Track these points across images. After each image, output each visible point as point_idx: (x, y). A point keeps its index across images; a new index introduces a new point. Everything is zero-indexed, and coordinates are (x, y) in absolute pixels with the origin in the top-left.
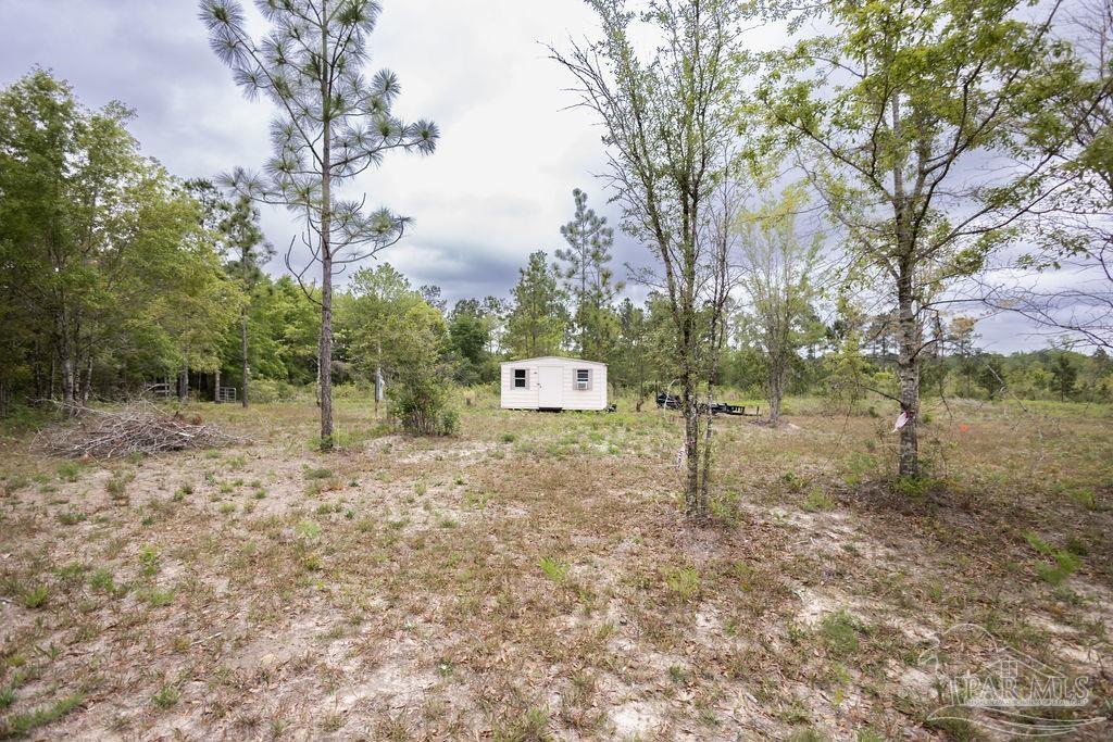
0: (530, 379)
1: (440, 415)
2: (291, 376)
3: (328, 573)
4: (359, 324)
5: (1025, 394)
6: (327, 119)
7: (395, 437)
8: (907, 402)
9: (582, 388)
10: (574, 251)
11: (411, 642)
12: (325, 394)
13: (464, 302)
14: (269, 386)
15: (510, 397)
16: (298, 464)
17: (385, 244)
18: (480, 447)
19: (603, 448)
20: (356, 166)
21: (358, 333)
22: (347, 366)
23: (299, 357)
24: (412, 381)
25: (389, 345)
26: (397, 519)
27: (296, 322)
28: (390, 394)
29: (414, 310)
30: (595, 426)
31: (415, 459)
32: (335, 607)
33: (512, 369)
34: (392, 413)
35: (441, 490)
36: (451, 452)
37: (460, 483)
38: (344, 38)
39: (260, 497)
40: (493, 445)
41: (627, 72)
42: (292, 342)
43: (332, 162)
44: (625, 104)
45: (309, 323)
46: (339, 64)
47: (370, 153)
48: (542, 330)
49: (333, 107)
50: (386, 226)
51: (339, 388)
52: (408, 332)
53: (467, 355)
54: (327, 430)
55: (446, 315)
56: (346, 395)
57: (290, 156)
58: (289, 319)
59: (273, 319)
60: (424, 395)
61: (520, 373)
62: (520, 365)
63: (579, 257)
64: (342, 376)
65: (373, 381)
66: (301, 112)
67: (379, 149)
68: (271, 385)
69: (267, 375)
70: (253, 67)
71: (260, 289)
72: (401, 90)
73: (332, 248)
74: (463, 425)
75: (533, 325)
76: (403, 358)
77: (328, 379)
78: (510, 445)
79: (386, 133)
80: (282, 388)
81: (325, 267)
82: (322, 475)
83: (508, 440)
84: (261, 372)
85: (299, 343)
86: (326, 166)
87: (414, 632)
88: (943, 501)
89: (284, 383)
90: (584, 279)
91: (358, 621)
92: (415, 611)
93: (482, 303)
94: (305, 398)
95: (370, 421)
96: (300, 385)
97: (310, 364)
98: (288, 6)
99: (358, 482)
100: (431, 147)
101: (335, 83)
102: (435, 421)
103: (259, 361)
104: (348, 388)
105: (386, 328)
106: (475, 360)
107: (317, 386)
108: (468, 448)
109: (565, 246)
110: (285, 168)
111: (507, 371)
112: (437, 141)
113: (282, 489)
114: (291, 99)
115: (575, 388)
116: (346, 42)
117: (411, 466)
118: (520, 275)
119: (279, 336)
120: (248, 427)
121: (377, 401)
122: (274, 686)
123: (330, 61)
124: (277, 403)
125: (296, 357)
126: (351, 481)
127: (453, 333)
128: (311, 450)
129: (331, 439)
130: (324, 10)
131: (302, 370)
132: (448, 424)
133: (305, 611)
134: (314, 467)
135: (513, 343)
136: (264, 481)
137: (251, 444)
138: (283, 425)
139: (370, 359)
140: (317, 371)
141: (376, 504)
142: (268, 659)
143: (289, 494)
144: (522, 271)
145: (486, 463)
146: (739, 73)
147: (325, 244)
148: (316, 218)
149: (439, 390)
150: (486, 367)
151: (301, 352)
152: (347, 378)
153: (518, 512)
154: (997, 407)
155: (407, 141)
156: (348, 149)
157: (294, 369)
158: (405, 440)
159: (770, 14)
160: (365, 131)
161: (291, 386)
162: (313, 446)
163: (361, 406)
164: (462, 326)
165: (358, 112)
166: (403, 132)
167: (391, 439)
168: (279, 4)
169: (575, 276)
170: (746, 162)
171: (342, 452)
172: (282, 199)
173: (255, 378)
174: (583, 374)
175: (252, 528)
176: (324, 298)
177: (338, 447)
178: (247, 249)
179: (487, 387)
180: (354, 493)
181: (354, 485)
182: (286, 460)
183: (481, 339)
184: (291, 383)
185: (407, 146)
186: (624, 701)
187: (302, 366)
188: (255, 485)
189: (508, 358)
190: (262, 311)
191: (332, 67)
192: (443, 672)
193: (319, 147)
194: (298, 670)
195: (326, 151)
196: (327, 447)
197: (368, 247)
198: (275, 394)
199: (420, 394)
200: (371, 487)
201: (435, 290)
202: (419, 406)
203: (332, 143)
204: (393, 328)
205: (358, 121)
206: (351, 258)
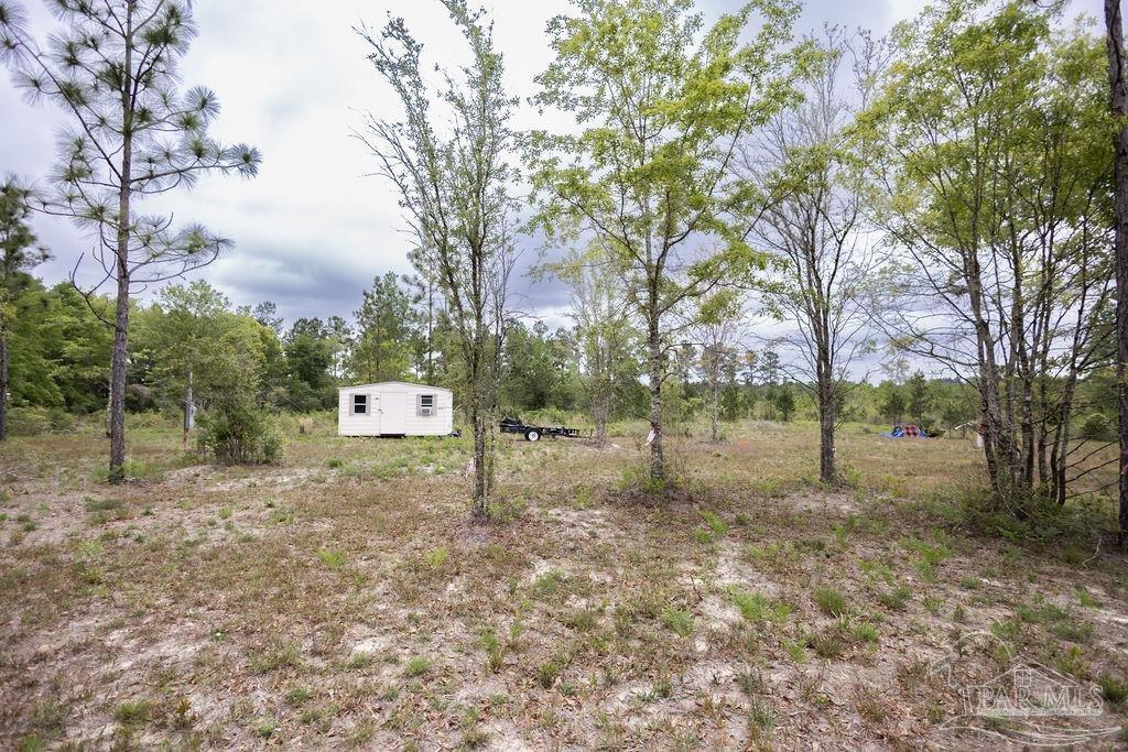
0: (372, 405)
1: (260, 442)
2: (69, 402)
3: (110, 585)
4: (165, 343)
5: (812, 416)
6: (127, 134)
7: (204, 467)
8: (655, 421)
9: (425, 413)
10: (420, 277)
11: (191, 624)
12: (116, 421)
13: (304, 321)
14: (38, 415)
15: (349, 423)
16: (80, 497)
17: (197, 265)
18: (302, 473)
19: (430, 470)
20: (165, 182)
21: (165, 353)
22: (146, 391)
23: (83, 380)
24: (227, 407)
25: (201, 370)
26: (191, 538)
27: (81, 340)
28: (200, 421)
29: (232, 333)
30: (431, 450)
31: (225, 488)
32: (116, 607)
33: (351, 395)
34: (202, 442)
35: (247, 513)
36: (268, 479)
37: (270, 506)
38: (152, 55)
39: (29, 529)
40: (315, 472)
41: (427, 148)
42: (73, 363)
43: (133, 175)
44: (425, 173)
45: (98, 341)
46: (146, 78)
47: (179, 172)
48: (386, 354)
49: (136, 119)
50: (198, 244)
51: (138, 417)
52: (222, 356)
53: (305, 380)
54: (117, 459)
55: (283, 334)
56: (148, 425)
57: (78, 164)
58: (70, 334)
59: (44, 333)
60: (241, 422)
61: (360, 399)
62: (360, 391)
63: (426, 283)
64: (143, 402)
65: (184, 407)
66: (96, 121)
67: (191, 168)
68: (41, 413)
69: (33, 402)
70: (36, 70)
71: (31, 298)
72: (220, 110)
73: (129, 267)
74: (285, 451)
75: (375, 349)
76: (216, 383)
77: (121, 406)
78: (335, 470)
79: (199, 153)
80: (56, 418)
81: (121, 286)
82: (108, 506)
83: (333, 465)
84: (25, 397)
85: (84, 363)
86: (125, 180)
87: (195, 618)
88: (676, 496)
89: (59, 411)
90: (431, 304)
91: (140, 614)
92: (199, 604)
93: (325, 323)
94: (90, 430)
95: (175, 452)
96: (83, 413)
97: (99, 389)
98: (83, 9)
99: (153, 510)
100: (253, 170)
101: (139, 97)
102: (253, 449)
103: (22, 384)
104: (151, 415)
105: (197, 352)
106: (315, 385)
107: (106, 414)
108: (288, 474)
109: (411, 272)
110: (72, 176)
111: (346, 397)
112: (259, 166)
113: (58, 522)
114: (83, 107)
115: (418, 414)
116: (155, 60)
117: (219, 494)
118: (365, 297)
119: (55, 355)
120: (8, 462)
121: (186, 430)
122: (53, 663)
123: (134, 73)
124: (48, 436)
125: (78, 382)
126: (144, 511)
127: (289, 354)
128: (95, 482)
129: (122, 470)
130: (129, 22)
131: (86, 395)
132: (269, 451)
133: (84, 613)
134: (99, 499)
135: (354, 368)
136: (34, 515)
137: (14, 480)
138: (58, 459)
139: (175, 384)
140: (107, 396)
141: (172, 528)
142: (44, 648)
143: (66, 525)
144: (365, 294)
145: (304, 487)
146: (541, 147)
147: (122, 263)
148: (112, 235)
149: (259, 417)
150: (328, 393)
151: (86, 374)
152: (150, 404)
153: (324, 526)
154: (785, 427)
155: (224, 163)
156: (153, 165)
157: (74, 394)
158: (216, 469)
159: (563, 105)
160: (176, 147)
161: (69, 415)
162: (98, 478)
163: (167, 437)
164: (301, 347)
165: (167, 126)
166: (220, 155)
167: (199, 469)
168: (72, 4)
169: (422, 302)
170: (541, 224)
171: (136, 483)
172: (69, 211)
173: (15, 405)
174: (427, 400)
175: (21, 556)
176: (119, 318)
177: (130, 478)
178: (13, 251)
179: (328, 413)
180: (148, 521)
181: (147, 514)
182: (62, 494)
183: (323, 363)
184: (70, 411)
185: (223, 168)
186: (365, 638)
187: (87, 391)
188: (21, 520)
189: (351, 383)
190: (32, 324)
191: (137, 82)
192: (217, 638)
193: (118, 161)
194: (76, 651)
195: (126, 164)
196: (116, 478)
197: (178, 266)
198: (47, 424)
199: (236, 421)
200: (167, 514)
201: (269, 306)
202: (234, 434)
203: (133, 157)
204: (205, 352)
205: (168, 137)
206: (154, 278)
